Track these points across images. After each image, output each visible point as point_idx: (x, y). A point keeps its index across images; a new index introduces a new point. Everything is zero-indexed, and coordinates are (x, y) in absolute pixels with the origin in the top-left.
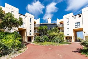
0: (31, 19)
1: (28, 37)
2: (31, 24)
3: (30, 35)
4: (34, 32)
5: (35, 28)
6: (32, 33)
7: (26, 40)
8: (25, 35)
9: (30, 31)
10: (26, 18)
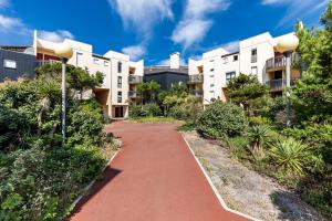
0: (120, 64)
1: (113, 106)
2: (120, 77)
3: (120, 101)
4: (130, 94)
5: (131, 86)
6: (125, 97)
7: (110, 113)
8: (108, 103)
9: (120, 93)
10: (109, 64)
